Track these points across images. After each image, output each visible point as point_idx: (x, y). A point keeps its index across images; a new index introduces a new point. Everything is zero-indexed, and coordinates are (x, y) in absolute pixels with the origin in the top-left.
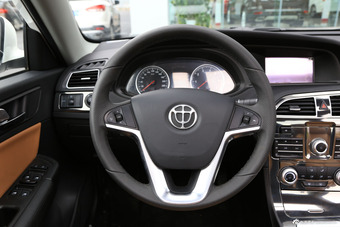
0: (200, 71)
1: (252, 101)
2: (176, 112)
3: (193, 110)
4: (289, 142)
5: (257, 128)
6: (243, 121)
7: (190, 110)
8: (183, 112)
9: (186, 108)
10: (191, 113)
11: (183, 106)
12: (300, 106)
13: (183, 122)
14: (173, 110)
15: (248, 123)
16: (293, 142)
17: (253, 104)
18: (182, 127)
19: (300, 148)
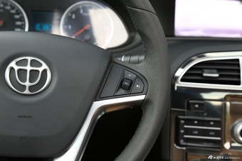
0: (76, 12)
1: (134, 58)
2: (16, 68)
3: (44, 66)
4: (201, 123)
5: (142, 97)
6: (121, 86)
7: (40, 65)
8: (29, 68)
9: (33, 63)
10: (41, 70)
11: (29, 59)
12: (218, 70)
13: (27, 84)
14: (13, 64)
15: (129, 90)
16: (207, 123)
17: (139, 62)
18: (27, 92)
19: (217, 134)
